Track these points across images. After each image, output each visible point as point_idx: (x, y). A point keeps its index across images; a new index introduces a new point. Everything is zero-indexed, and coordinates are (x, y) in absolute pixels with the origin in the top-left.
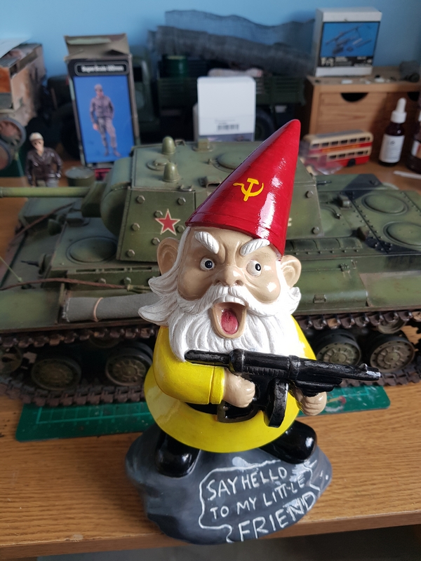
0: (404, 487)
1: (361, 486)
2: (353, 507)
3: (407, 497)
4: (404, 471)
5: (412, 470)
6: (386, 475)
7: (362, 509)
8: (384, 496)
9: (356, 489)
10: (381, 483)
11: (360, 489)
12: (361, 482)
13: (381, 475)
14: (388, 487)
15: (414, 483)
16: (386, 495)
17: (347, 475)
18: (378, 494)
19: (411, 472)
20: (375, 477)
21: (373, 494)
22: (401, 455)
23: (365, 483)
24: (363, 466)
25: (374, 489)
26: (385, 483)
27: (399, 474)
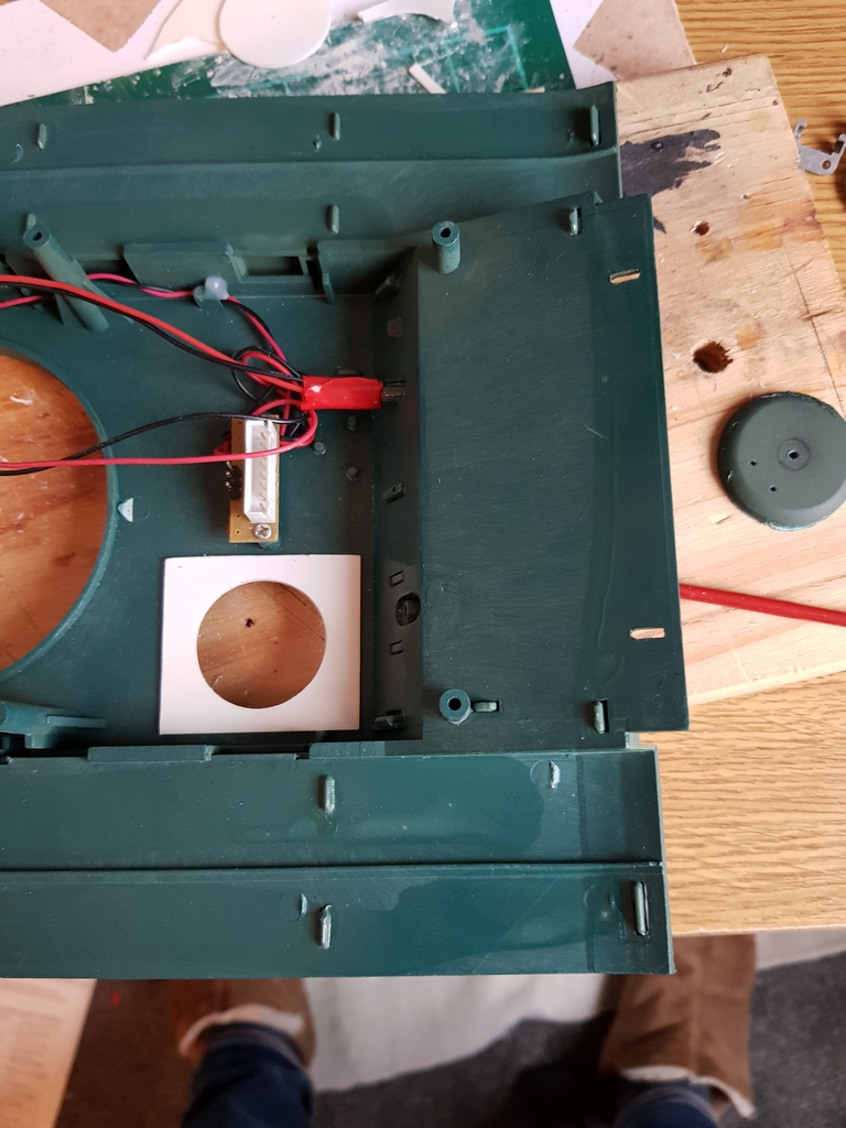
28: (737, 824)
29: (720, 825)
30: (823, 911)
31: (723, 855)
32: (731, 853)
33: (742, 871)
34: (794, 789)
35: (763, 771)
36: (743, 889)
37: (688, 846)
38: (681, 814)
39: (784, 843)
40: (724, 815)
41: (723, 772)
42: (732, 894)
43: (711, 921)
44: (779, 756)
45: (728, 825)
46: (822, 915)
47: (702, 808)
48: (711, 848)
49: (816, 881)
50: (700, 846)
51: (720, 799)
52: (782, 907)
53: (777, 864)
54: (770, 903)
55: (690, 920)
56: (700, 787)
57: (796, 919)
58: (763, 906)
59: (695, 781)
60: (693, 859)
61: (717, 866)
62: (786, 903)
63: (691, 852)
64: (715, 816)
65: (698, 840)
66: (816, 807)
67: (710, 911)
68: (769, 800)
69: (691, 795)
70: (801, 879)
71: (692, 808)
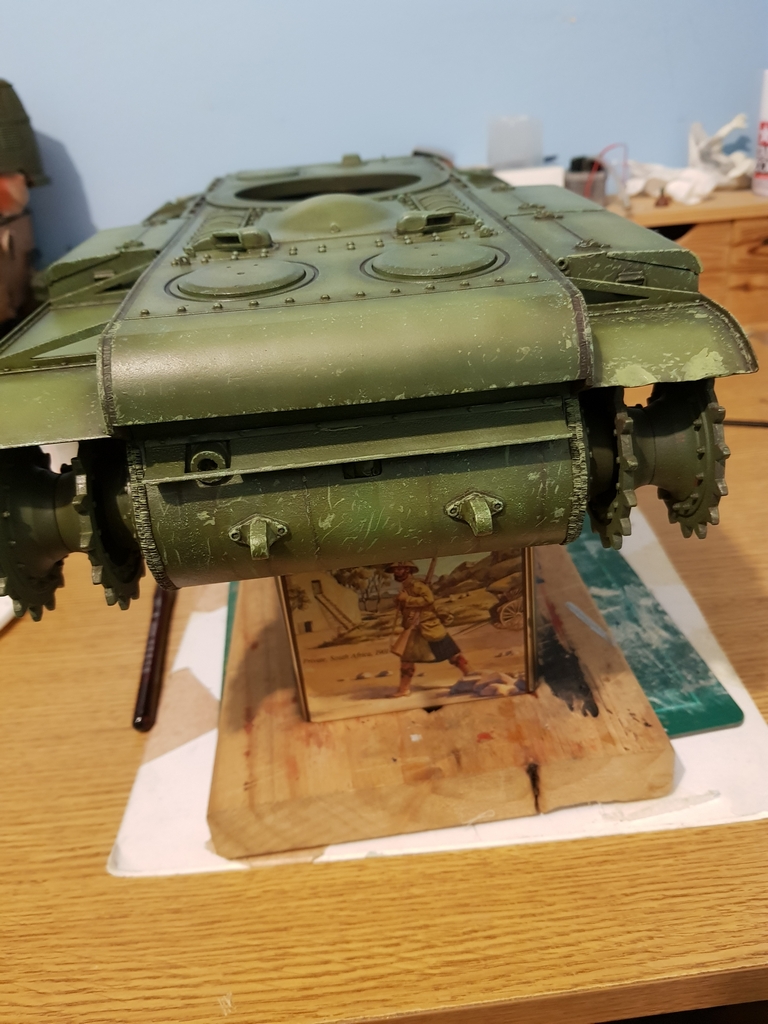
0: (557, 940)
1: (462, 942)
2: (437, 988)
3: (558, 962)
4: (563, 906)
5: (581, 903)
6: (522, 916)
7: (456, 991)
8: (508, 960)
9: (451, 949)
10: (508, 934)
11: (460, 948)
12: (464, 934)
13: (511, 917)
14: (522, 941)
15: (579, 931)
16: (513, 960)
17: (438, 921)
18: (497, 957)
19: (578, 908)
20: (497, 922)
21: (485, 959)
22: (562, 873)
23: (474, 935)
24: (476, 901)
25: (491, 947)
26: (515, 933)
27: (550, 913)
28: (426, 926)
29: (414, 928)
30: (505, 986)
31: (416, 950)
32: (423, 948)
33: (433, 961)
34: (472, 897)
35: (448, 887)
36: (435, 975)
37: (387, 946)
38: (380, 923)
39: (466, 937)
40: (417, 920)
41: (415, 891)
42: (425, 979)
43: (406, 1003)
44: (459, 876)
45: (420, 928)
46: (504, 990)
47: (399, 917)
48: (406, 945)
49: (497, 962)
50: (397, 945)
51: (413, 910)
52: (469, 986)
53: (462, 953)
54: (459, 983)
55: (388, 1003)
56: (397, 902)
57: (481, 995)
58: (452, 987)
59: (394, 899)
60: (391, 955)
61: (411, 959)
62: (472, 983)
63: (390, 950)
64: (409, 922)
65: (394, 941)
66: (492, 908)
67: (405, 995)
68: (452, 907)
69: (390, 909)
70: (483, 963)
71: (390, 918)
